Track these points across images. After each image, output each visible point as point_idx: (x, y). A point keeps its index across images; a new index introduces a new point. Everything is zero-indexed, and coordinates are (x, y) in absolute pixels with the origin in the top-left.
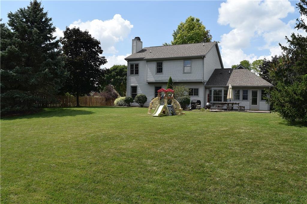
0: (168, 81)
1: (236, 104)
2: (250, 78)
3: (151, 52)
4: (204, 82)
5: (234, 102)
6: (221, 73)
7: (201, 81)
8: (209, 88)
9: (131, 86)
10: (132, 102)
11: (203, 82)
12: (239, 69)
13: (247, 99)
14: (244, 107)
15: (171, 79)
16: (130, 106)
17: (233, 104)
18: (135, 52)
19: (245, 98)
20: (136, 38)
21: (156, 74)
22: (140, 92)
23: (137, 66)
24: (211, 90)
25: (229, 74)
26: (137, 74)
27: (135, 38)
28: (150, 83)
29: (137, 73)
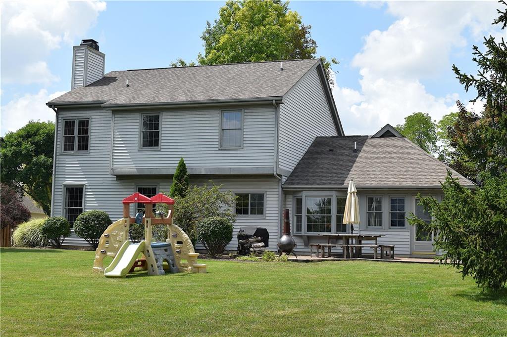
0: (174, 172)
1: (368, 238)
2: (412, 163)
3: (128, 86)
4: (280, 176)
5: (363, 234)
6: (331, 150)
7: (270, 172)
8: (294, 193)
9: (65, 186)
10: (67, 234)
11: (275, 173)
12: (383, 139)
13: (402, 224)
14: (392, 248)
15: (182, 167)
16: (59, 246)
17: (360, 239)
18: (80, 83)
19: (398, 221)
20: (85, 41)
21: (139, 151)
22: (91, 205)
23: (84, 125)
24: (301, 199)
25: (355, 151)
26: (83, 149)
27: (80, 42)
28: (122, 178)
29: (84, 146)
